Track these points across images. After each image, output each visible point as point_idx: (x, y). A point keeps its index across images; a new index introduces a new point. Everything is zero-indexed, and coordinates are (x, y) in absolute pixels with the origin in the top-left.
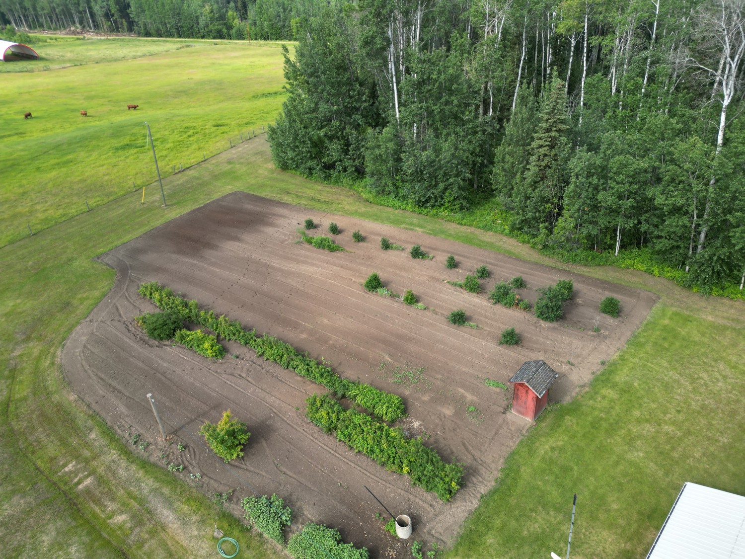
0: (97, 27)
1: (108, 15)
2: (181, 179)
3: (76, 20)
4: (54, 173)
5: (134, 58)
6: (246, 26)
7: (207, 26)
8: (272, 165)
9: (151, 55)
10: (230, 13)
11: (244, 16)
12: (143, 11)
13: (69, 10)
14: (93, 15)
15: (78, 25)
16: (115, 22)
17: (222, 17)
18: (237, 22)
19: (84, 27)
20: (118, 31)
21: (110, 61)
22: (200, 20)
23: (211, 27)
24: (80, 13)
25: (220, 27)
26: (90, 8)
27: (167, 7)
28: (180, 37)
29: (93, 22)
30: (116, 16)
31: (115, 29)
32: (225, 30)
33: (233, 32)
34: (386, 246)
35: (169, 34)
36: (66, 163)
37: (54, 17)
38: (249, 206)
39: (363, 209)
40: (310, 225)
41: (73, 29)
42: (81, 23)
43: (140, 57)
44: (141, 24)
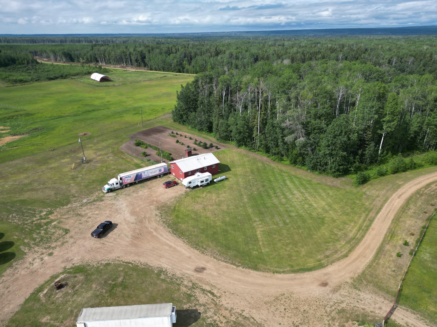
0: (132, 64)
1: (137, 61)
2: (148, 122)
3: (124, 61)
4: (118, 119)
5: (144, 81)
6: (190, 68)
7: (175, 67)
8: (172, 120)
9: (150, 80)
10: (184, 62)
11: (190, 64)
12: (151, 60)
13: (122, 57)
14: (131, 60)
15: (124, 63)
16: (139, 63)
17: (181, 64)
18: (187, 66)
19: (127, 64)
20: (140, 67)
21: (135, 83)
22: (172, 65)
23: (176, 68)
24: (126, 59)
25: (180, 68)
26: (130, 57)
27: (160, 60)
28: (164, 71)
29: (131, 62)
30: (140, 61)
31: (139, 66)
32: (181, 69)
33: (185, 70)
34: (186, 137)
35: (160, 70)
36: (121, 117)
37: (116, 60)
38: (162, 129)
39: (187, 131)
40: (172, 133)
41: (122, 65)
42: (126, 62)
43: (146, 81)
44: (149, 65)
